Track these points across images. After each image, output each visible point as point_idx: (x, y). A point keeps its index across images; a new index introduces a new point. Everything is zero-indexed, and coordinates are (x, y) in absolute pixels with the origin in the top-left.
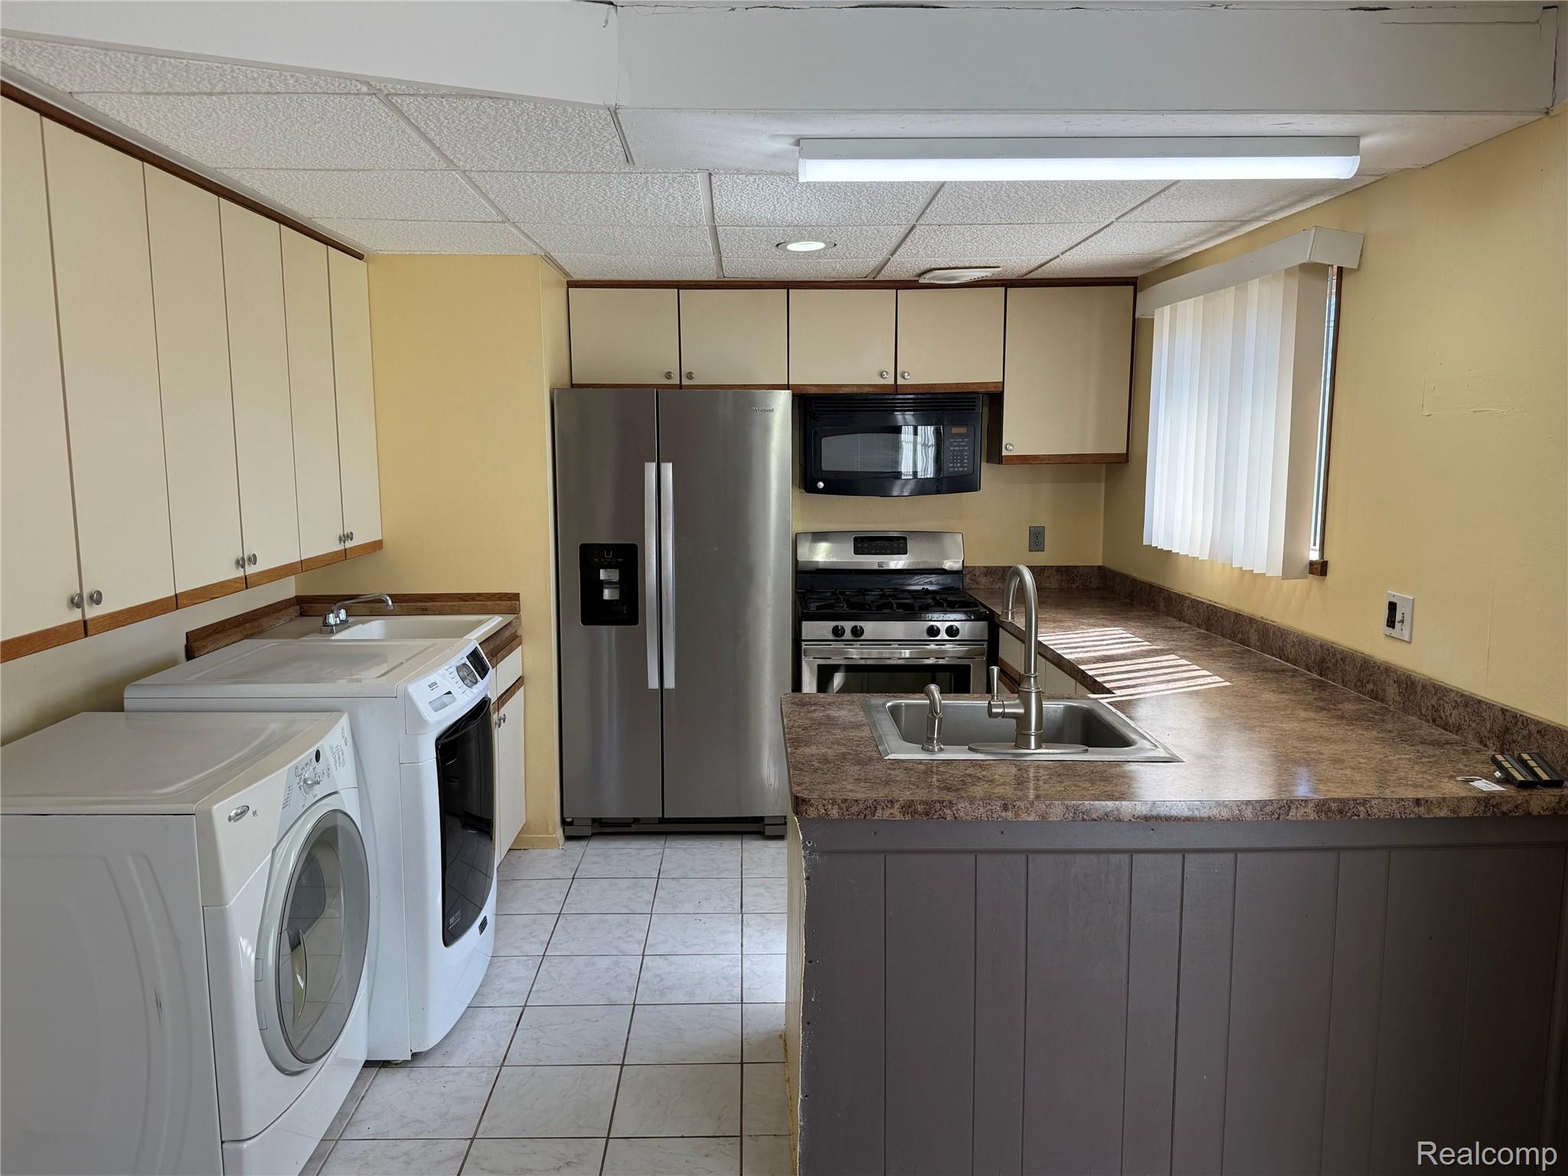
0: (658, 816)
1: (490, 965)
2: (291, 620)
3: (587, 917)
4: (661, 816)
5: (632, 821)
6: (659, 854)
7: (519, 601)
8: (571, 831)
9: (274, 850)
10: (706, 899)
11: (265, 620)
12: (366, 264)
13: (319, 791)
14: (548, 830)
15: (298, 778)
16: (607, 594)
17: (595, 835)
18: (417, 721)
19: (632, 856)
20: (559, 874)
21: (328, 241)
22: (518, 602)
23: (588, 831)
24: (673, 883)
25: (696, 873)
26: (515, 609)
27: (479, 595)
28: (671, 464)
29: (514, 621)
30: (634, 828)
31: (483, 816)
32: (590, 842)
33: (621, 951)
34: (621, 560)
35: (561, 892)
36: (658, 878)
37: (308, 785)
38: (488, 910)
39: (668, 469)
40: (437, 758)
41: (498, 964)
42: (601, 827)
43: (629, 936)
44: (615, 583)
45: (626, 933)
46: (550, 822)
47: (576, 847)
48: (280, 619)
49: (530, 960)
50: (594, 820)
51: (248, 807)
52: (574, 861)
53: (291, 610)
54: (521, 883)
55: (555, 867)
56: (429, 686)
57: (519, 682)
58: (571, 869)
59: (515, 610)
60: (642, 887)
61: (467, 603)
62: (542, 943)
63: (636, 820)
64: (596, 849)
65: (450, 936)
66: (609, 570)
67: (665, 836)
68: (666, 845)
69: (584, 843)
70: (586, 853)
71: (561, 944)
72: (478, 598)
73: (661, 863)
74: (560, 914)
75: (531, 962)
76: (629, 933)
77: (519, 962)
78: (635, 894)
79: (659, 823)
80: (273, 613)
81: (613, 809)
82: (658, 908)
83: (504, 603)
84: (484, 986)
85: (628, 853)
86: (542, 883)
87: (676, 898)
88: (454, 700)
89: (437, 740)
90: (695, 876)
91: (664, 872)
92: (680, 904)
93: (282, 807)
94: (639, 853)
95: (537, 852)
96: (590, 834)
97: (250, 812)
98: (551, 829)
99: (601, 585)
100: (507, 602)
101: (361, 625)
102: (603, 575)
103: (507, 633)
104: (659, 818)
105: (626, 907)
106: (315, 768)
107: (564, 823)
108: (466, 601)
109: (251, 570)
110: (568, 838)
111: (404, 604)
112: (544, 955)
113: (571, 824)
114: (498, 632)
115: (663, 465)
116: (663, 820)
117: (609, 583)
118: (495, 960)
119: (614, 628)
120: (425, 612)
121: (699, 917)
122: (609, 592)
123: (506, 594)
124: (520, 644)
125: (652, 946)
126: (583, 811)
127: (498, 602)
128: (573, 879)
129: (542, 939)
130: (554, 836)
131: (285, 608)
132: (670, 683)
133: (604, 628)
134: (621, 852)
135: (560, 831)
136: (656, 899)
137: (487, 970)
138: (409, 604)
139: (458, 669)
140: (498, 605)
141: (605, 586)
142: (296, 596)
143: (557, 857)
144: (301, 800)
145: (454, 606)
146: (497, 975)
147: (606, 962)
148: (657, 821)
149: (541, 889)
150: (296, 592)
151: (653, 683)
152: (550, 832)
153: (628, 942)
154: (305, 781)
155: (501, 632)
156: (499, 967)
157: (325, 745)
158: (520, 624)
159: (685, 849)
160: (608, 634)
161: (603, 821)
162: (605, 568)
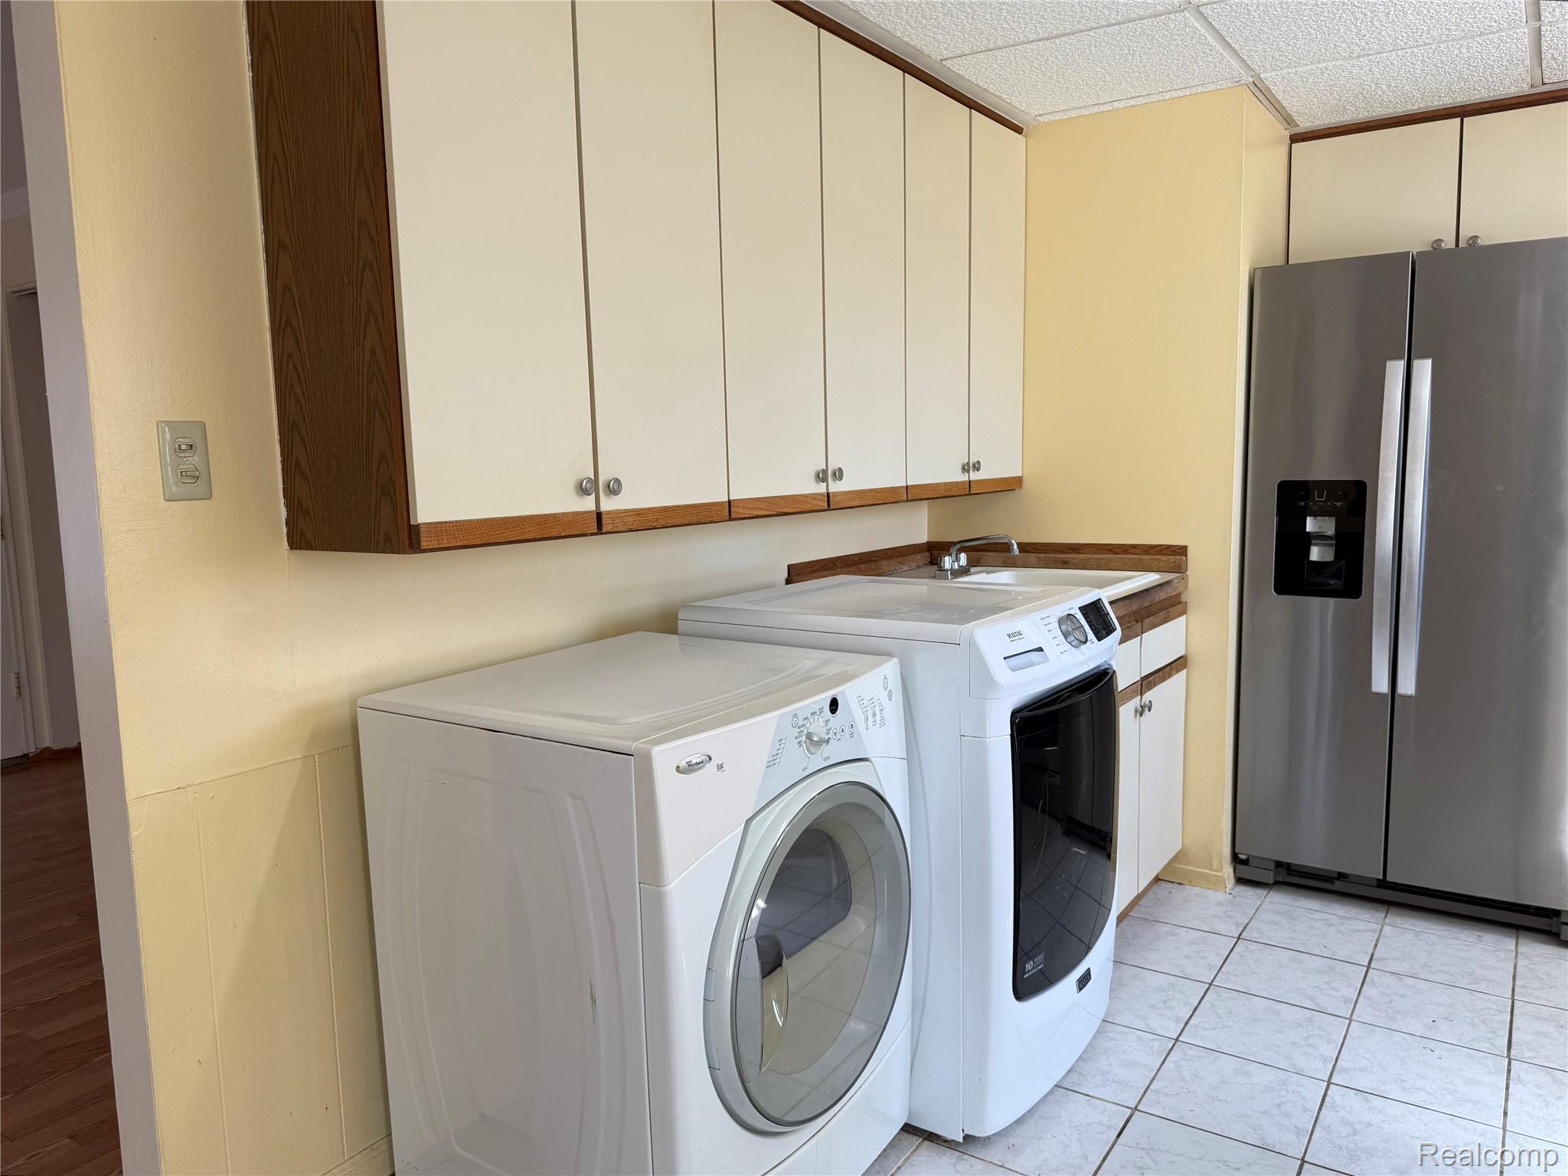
0: (1378, 877)
1: (1098, 1032)
2: (919, 567)
3: (1248, 999)
4: (1381, 877)
5: (1336, 875)
6: (1374, 931)
7: (1186, 556)
8: (1246, 872)
9: (748, 822)
10: (1446, 1019)
11: (884, 562)
12: (1024, 139)
13: (835, 751)
14: (1211, 865)
15: (797, 730)
16: (1315, 554)
17: (1278, 884)
18: (983, 682)
19: (1330, 925)
20: (1220, 927)
21: (971, 104)
22: (1184, 558)
23: (1270, 878)
24: (1392, 980)
25: (1432, 973)
26: (1180, 567)
27: (1134, 546)
28: (1430, 361)
29: (1175, 581)
30: (1338, 885)
31: (1094, 826)
32: (1271, 892)
33: (1294, 1066)
34: (1339, 504)
35: (1218, 954)
36: (1368, 967)
37: (813, 742)
38: (1099, 958)
39: (1424, 369)
40: (1012, 735)
41: (1111, 1035)
42: (1288, 874)
43: (1310, 1045)
44: (1329, 538)
45: (1306, 1039)
46: (1214, 855)
47: (1250, 895)
48: (904, 565)
49: (1156, 1040)
50: (1279, 864)
51: (710, 759)
52: (1243, 914)
53: (919, 556)
54: (1165, 928)
55: (1215, 916)
56: (1009, 635)
57: (1178, 664)
58: (1237, 925)
59: (1180, 569)
60: (1341, 974)
61: (1117, 556)
62: (1178, 1020)
63: (1341, 876)
64: (1278, 902)
65: (1024, 988)
66: (1319, 518)
67: (1387, 907)
68: (1387, 920)
69: (1262, 892)
70: (1262, 907)
71: (1205, 1029)
72: (1132, 551)
73: (1376, 945)
74: (1211, 984)
75: (1157, 1044)
76: (1310, 1041)
77: (1140, 1039)
78: (1328, 983)
79: (1378, 886)
80: (897, 557)
81: (1313, 856)
82: (1363, 1012)
83: (1165, 558)
84: (1085, 1060)
85: (1326, 920)
86: (1194, 935)
87: (1394, 1004)
88: (1047, 659)
89: (1014, 714)
90: (1429, 977)
91: (1379, 959)
92: (1399, 1017)
93: (765, 764)
94: (1343, 924)
95: (1196, 890)
96: (1271, 882)
97: (713, 764)
98: (1215, 865)
99: (1308, 540)
100: (1172, 557)
101: (985, 574)
102: (1310, 525)
103: (1162, 595)
104: (1378, 880)
105: (1312, 999)
106: (827, 721)
107: (1235, 859)
108: (1117, 554)
109: (835, 487)
110: (1240, 881)
111: (1042, 555)
112: (1177, 1040)
113: (1245, 862)
114: (1147, 590)
115: (1416, 363)
116: (1383, 884)
117: (1320, 537)
118: (1109, 1027)
119: (1331, 602)
120: (1065, 565)
121: (1432, 1045)
122: (1319, 550)
123: (1169, 547)
124: (1184, 612)
125: (1345, 1071)
126: (1267, 849)
127: (1158, 557)
128: (1239, 938)
129: (1180, 1015)
130: (1219, 874)
131: (913, 554)
132: (1407, 686)
133: (1315, 603)
134: (1314, 917)
135: (1228, 871)
136: (1361, 998)
137: (1094, 1037)
138: (1048, 555)
139: (1061, 622)
140: (1158, 560)
141: (1313, 541)
142: (928, 542)
143: (1219, 904)
144: (798, 762)
145: (1101, 559)
146: (1106, 1050)
147: (1270, 1075)
148: (1375, 883)
149: (1191, 943)
150: (928, 538)
151: (1380, 683)
152: (1214, 868)
153: (1307, 1054)
154: (809, 736)
155: (1153, 591)
156: (1112, 1039)
157: (847, 693)
158: (1186, 587)
159: (1417, 933)
160: (1322, 610)
161: (1292, 868)
162: (1315, 515)
